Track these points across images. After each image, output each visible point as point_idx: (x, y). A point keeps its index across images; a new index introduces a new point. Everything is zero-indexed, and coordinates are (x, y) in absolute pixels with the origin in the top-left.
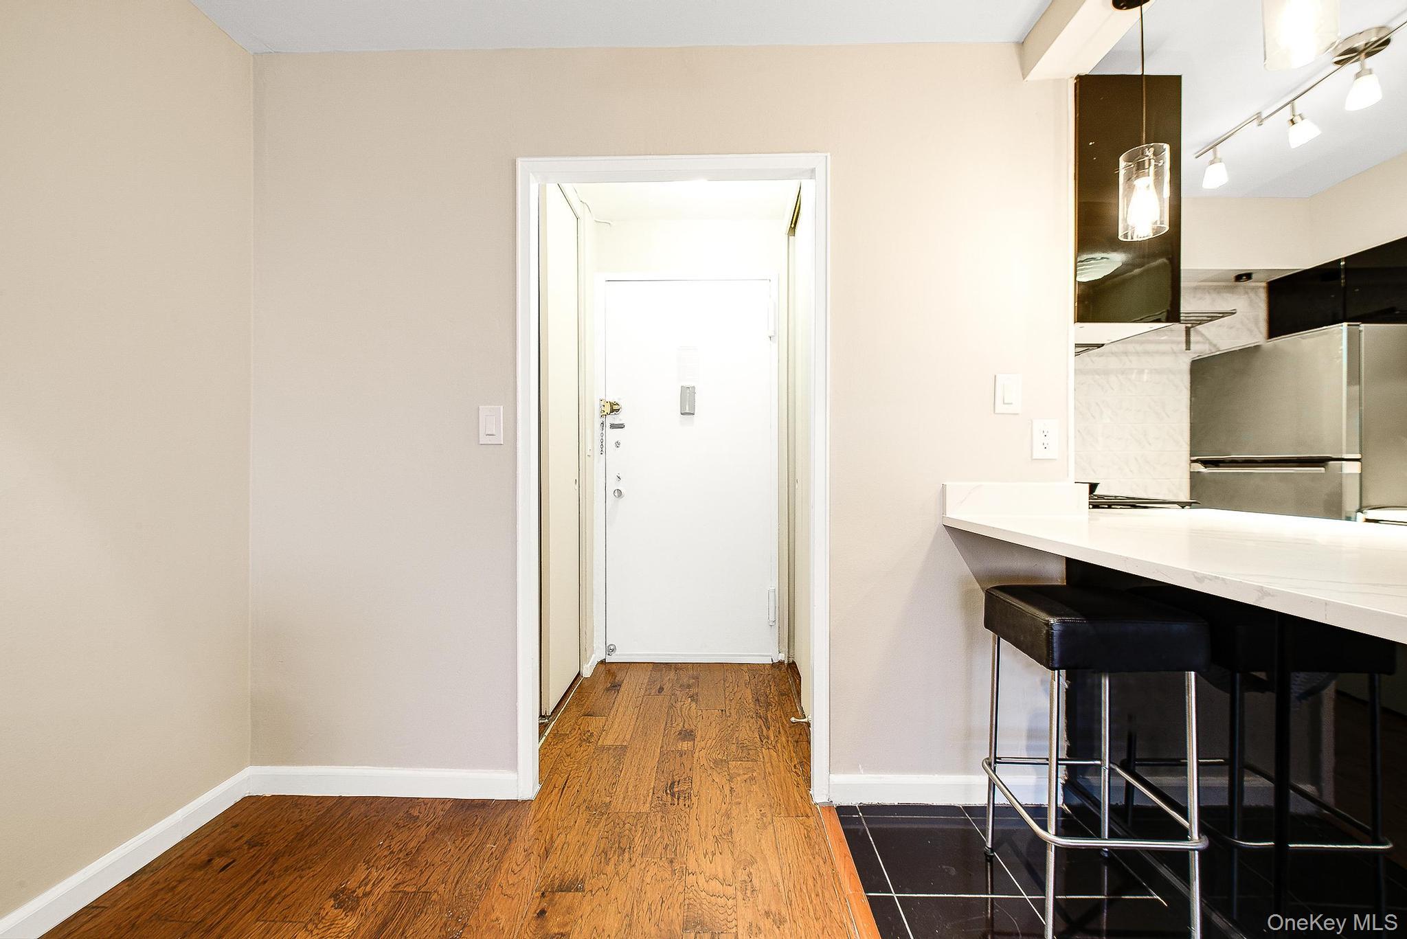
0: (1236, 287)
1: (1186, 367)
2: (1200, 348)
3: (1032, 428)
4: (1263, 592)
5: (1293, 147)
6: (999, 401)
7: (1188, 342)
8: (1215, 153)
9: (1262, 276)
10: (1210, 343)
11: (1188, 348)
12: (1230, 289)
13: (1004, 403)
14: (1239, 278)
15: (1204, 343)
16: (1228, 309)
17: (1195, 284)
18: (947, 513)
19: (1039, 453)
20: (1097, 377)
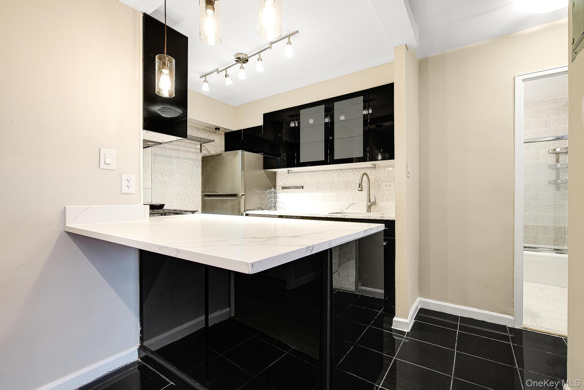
0: (216, 132)
1: (200, 159)
2: (205, 153)
3: (121, 176)
4: (178, 251)
5: (227, 85)
6: (102, 162)
7: (201, 149)
8: (206, 78)
9: (223, 130)
10: (208, 151)
11: (201, 152)
12: (215, 133)
13: (105, 164)
14: (216, 129)
15: (207, 151)
16: (212, 139)
17: (203, 128)
18: (66, 224)
19: (125, 190)
20: (167, 158)
